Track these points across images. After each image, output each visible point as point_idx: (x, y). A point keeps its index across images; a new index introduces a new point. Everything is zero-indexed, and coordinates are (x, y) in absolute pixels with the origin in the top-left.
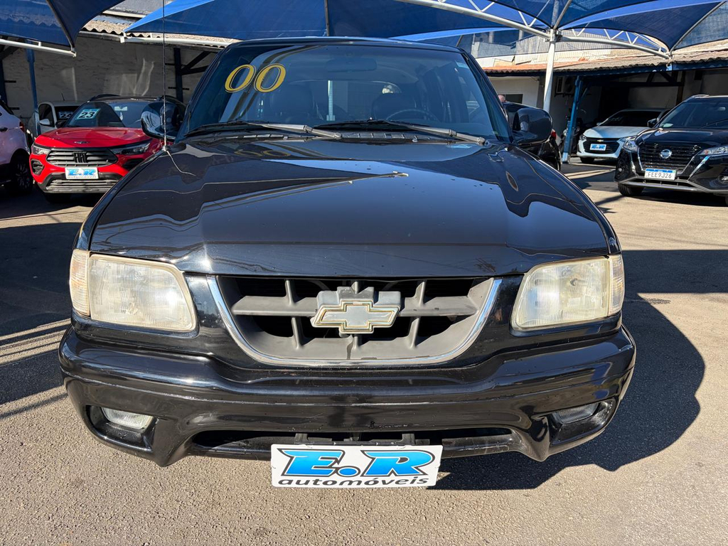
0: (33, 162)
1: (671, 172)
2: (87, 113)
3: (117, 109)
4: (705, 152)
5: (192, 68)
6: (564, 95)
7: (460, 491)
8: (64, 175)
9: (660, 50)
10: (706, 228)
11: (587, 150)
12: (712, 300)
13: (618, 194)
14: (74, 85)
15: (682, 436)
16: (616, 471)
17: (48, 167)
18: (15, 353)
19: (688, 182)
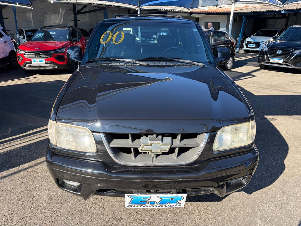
0: (18, 56)
1: (281, 60)
2: (39, 35)
3: (51, 33)
4: (295, 52)
5: (81, 12)
6: (238, 22)
7: (193, 202)
8: (31, 62)
9: (279, 4)
10: (294, 85)
11: (247, 47)
12: (294, 118)
13: (259, 68)
14: (32, 20)
15: (278, 180)
16: (251, 194)
17: (24, 59)
18: (20, 144)
19: (288, 64)
